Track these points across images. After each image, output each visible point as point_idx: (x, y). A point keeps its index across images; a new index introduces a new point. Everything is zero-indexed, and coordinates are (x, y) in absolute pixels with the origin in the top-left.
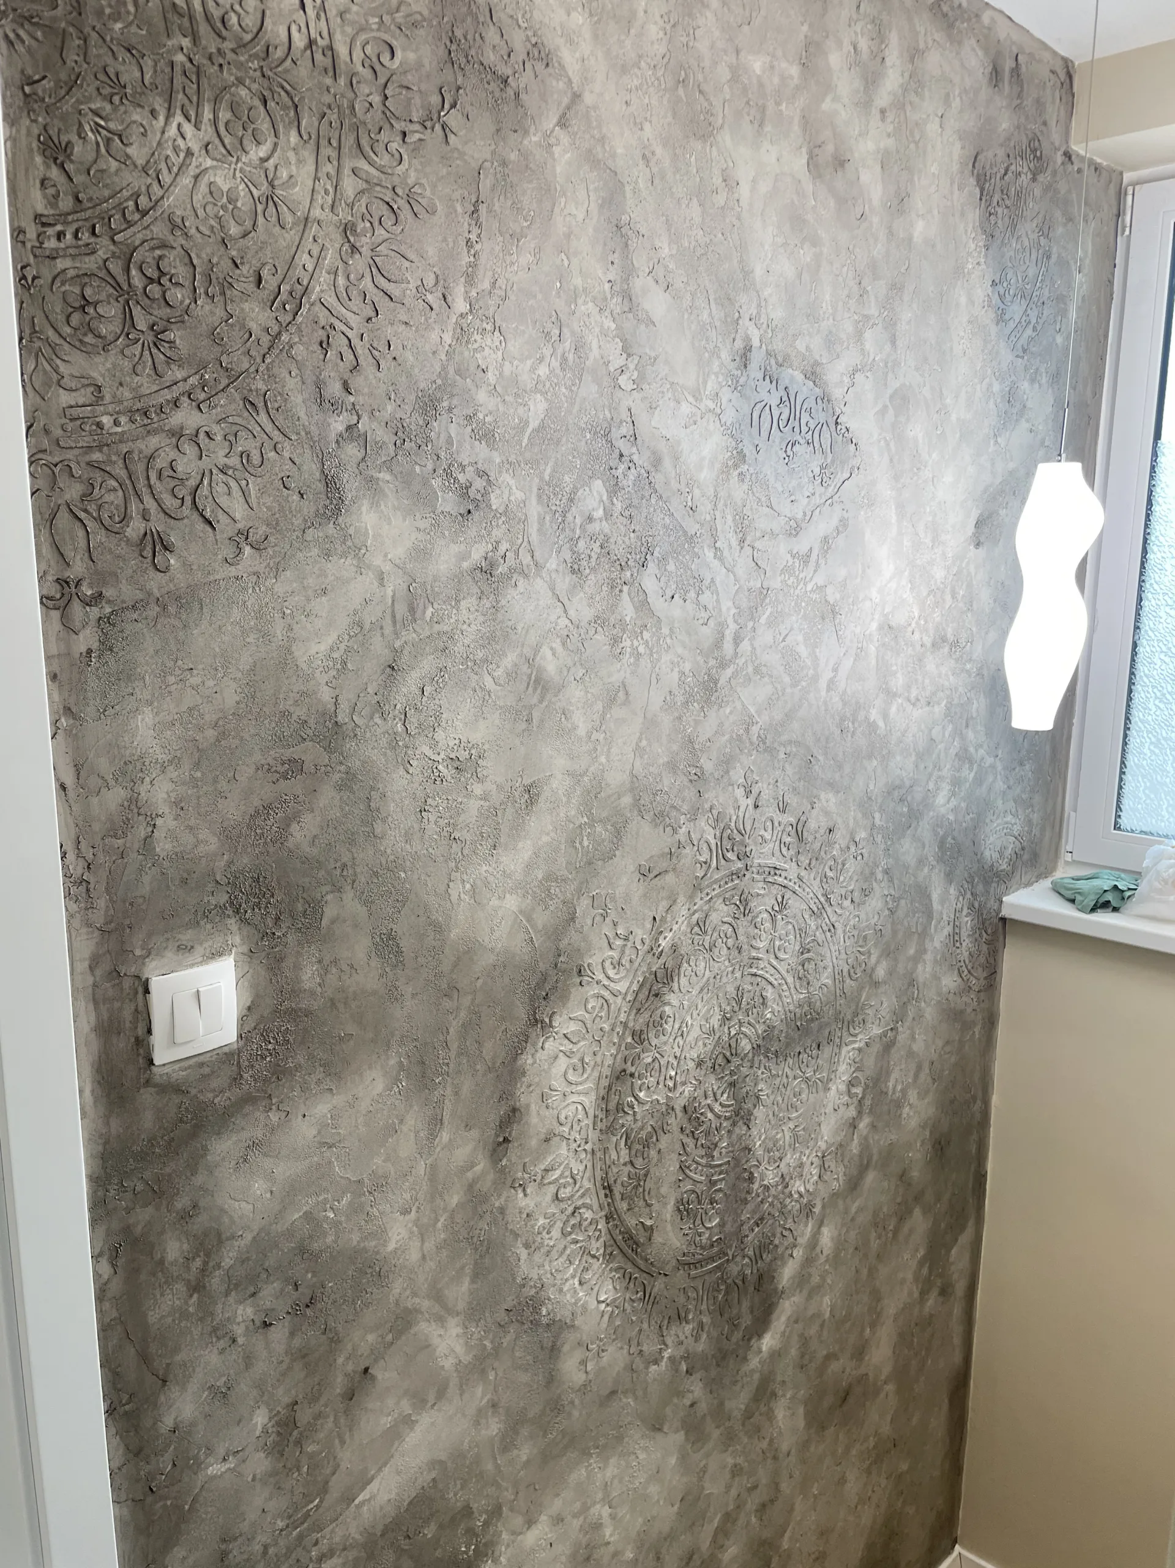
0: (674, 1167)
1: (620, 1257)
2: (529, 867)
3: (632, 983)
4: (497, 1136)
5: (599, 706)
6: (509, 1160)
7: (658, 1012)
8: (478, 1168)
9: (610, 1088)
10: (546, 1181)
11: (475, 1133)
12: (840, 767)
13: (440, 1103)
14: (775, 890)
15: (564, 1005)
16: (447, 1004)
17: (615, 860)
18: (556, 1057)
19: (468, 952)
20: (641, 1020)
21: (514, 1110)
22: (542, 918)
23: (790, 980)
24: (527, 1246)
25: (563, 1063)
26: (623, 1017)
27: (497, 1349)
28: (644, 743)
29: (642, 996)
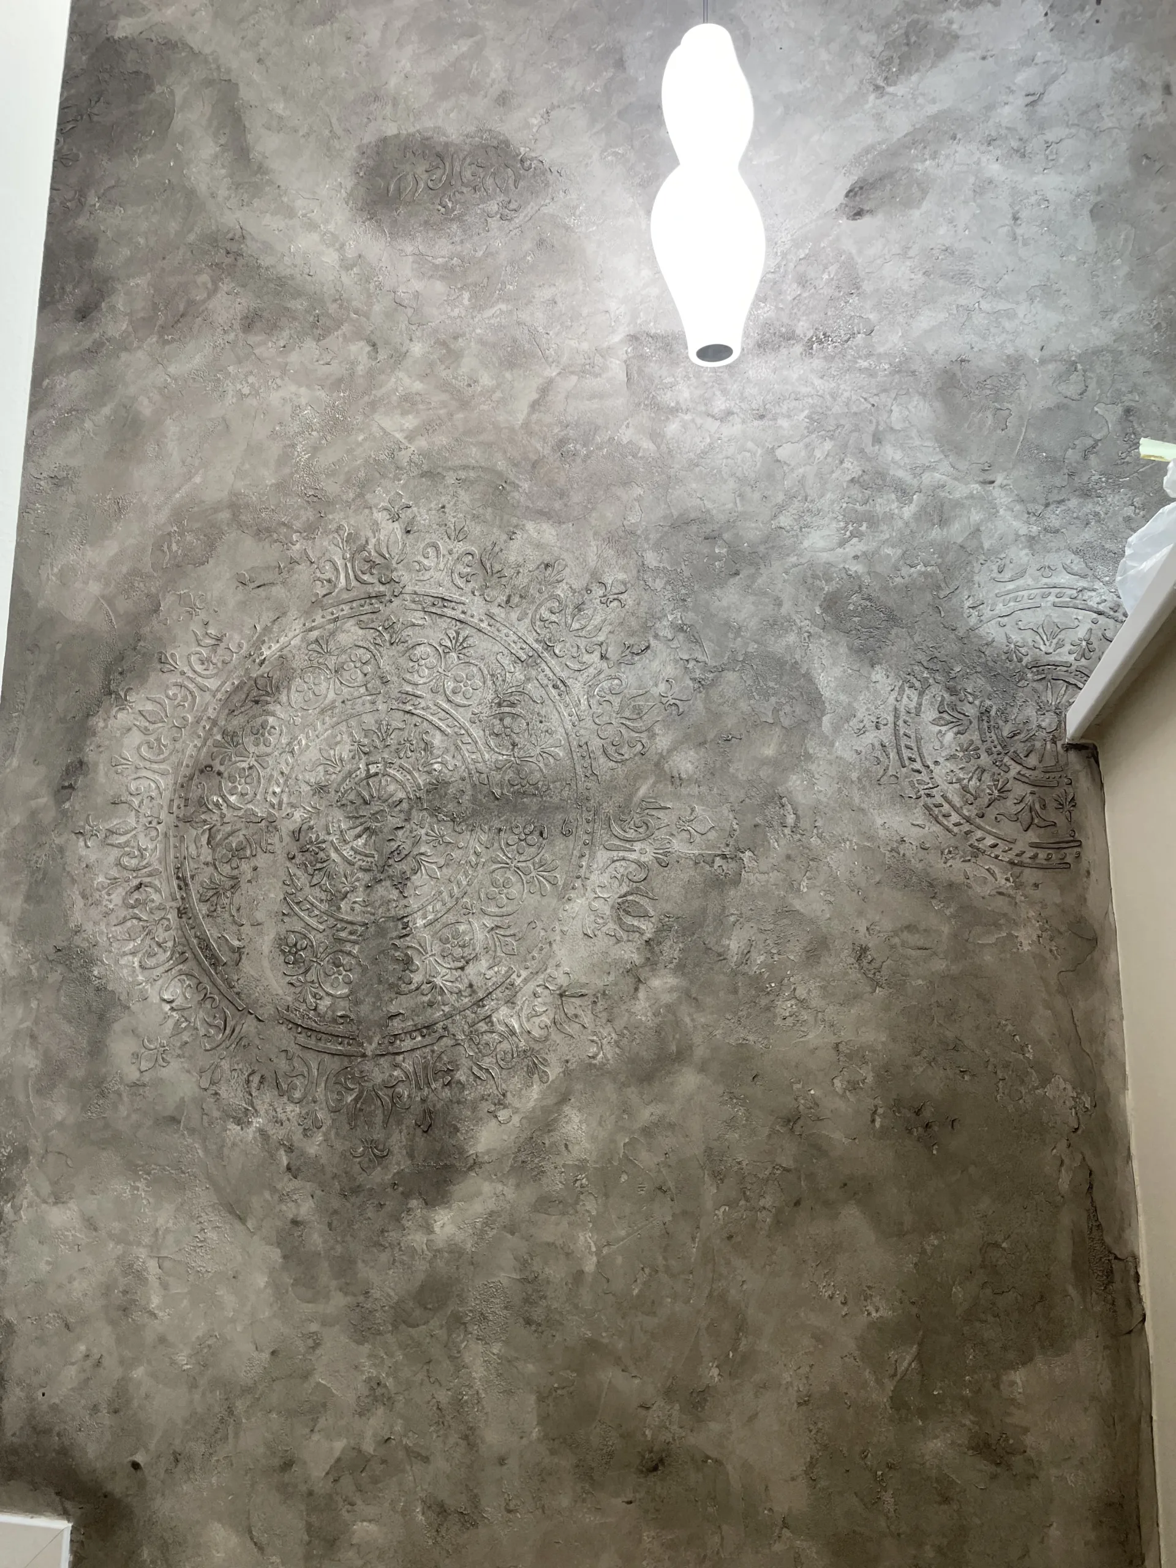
0: (277, 895)
2: (113, 562)
3: (224, 683)
4: (62, 779)
6: (72, 806)
7: (259, 720)
8: (43, 801)
9: (191, 778)
10: (109, 842)
11: (42, 770)
13: (16, 731)
14: (443, 623)
15: (142, 685)
16: (30, 657)
17: (208, 566)
18: (129, 730)
19: (51, 621)
20: (235, 722)
21: (81, 763)
22: (123, 605)
23: (477, 733)
24: (84, 896)
25: (136, 737)
26: (211, 713)
27: (42, 980)
28: (247, 466)
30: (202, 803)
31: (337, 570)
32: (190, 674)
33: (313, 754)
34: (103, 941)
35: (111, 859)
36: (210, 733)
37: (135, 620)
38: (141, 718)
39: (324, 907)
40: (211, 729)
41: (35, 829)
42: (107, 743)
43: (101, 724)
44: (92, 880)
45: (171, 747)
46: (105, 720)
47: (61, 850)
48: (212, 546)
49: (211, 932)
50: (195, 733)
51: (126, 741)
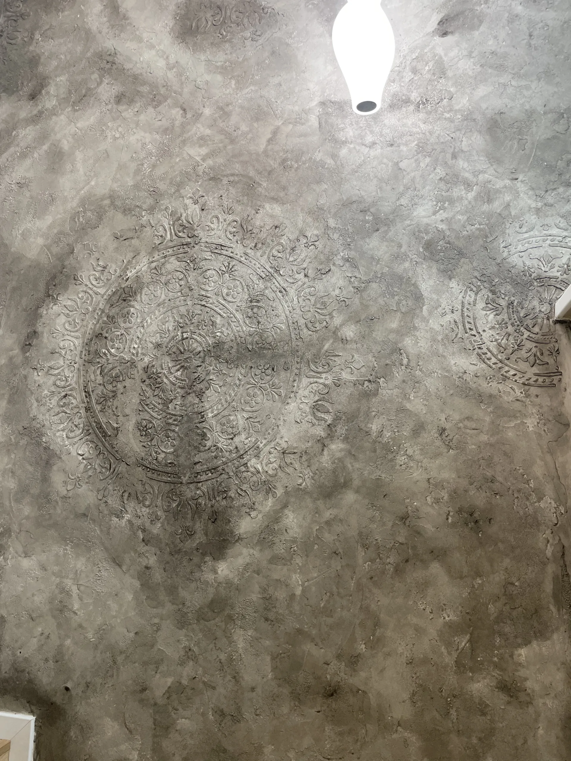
2: (50, 227)
3: (108, 290)
4: (25, 341)
5: (91, 161)
6: (31, 354)
7: (126, 310)
8: (15, 352)
10: (50, 373)
14: (221, 258)
15: (65, 291)
16: (8, 277)
17: (98, 229)
18: (59, 315)
20: (113, 311)
21: (35, 332)
22: (55, 250)
24: (37, 401)
25: (63, 319)
26: (101, 306)
27: (17, 444)
28: (118, 176)
29: (114, 299)
30: (97, 353)
31: (165, 230)
32: (91, 286)
33: (154, 328)
34: (47, 423)
35: (51, 382)
36: (100, 317)
37: (61, 258)
38: (65, 309)
39: (160, 407)
40: (101, 314)
41: (12, 366)
42: (48, 322)
43: (45, 312)
44: (41, 392)
45: (80, 324)
46: (46, 310)
47: (26, 377)
48: (100, 218)
49: (103, 420)
50: (93, 316)
51: (58, 321)
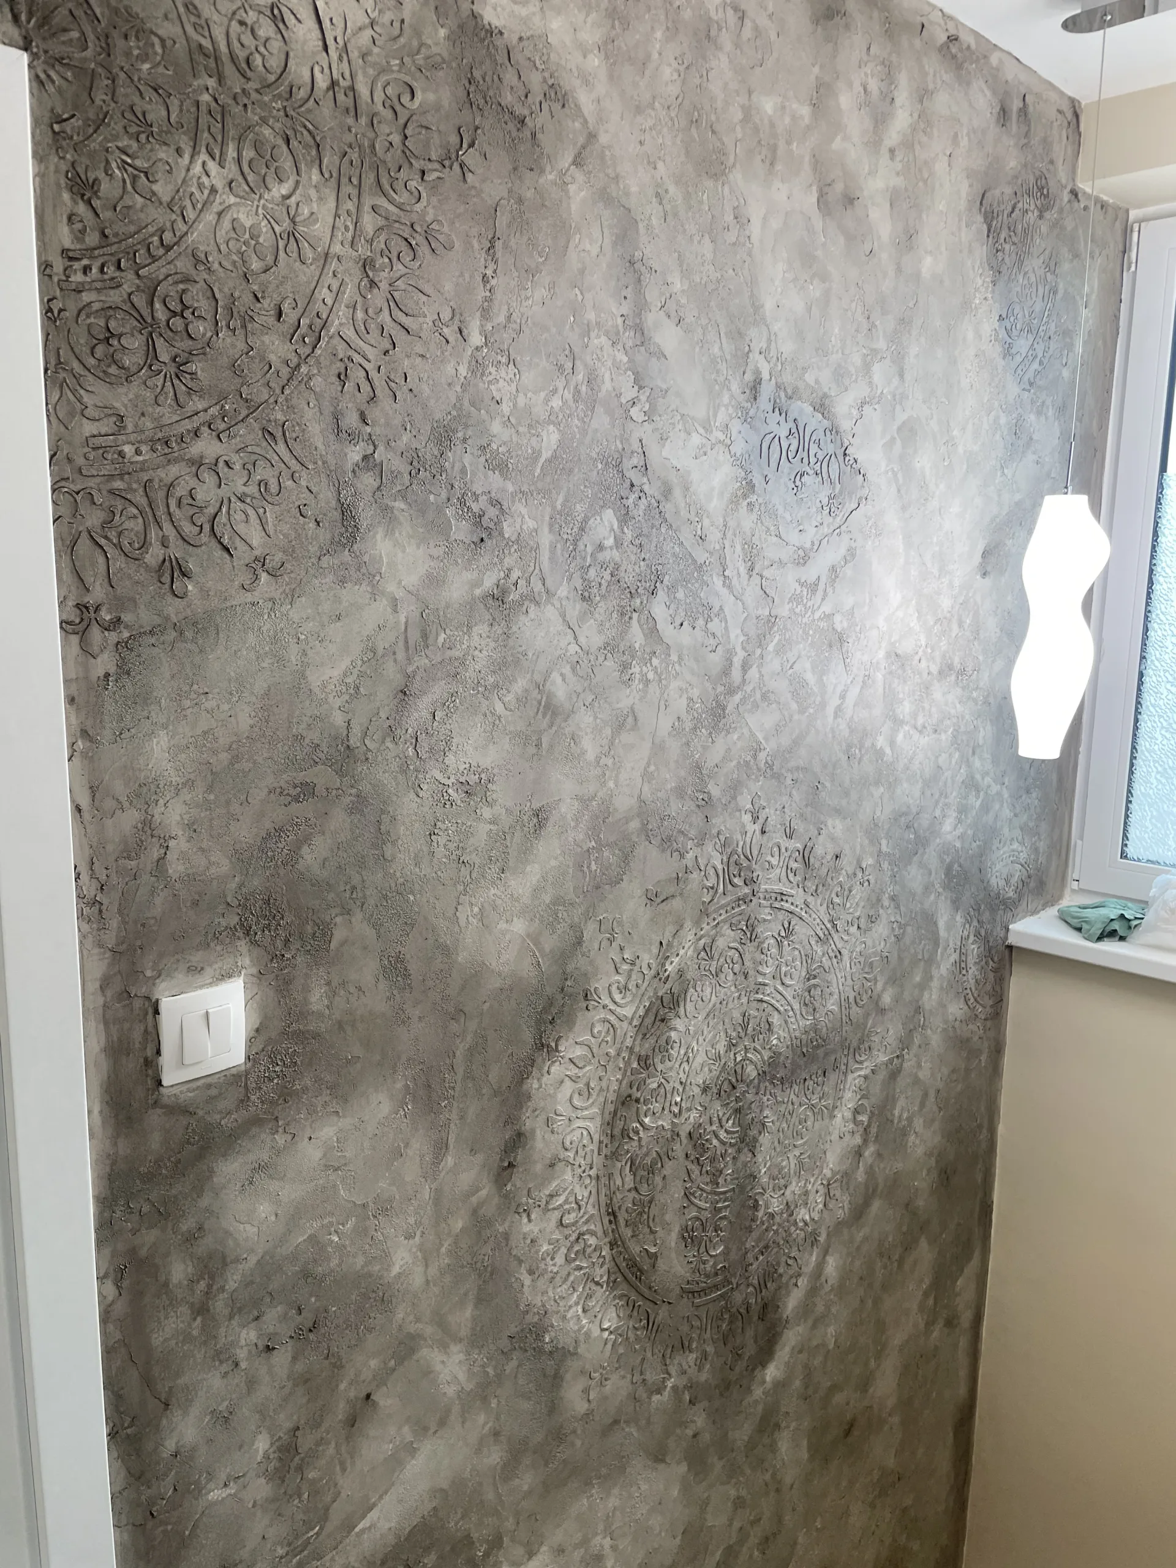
0: (678, 1194)
1: (625, 1285)
2: (537, 891)
3: (638, 1008)
4: (502, 1160)
5: (608, 731)
6: (514, 1185)
7: (665, 1037)
8: (484, 1193)
9: (615, 1113)
10: (551, 1207)
11: (480, 1158)
12: (847, 794)
13: (447, 1125)
14: (781, 915)
15: (570, 1029)
16: (454, 1027)
17: (624, 884)
18: (562, 1082)
19: (476, 975)
20: (647, 1045)
21: (520, 1135)
22: (550, 942)
23: (796, 1006)
24: (531, 1272)
25: (568, 1087)
26: (629, 1042)
27: (499, 1376)
28: (652, 768)
29: (649, 1021)
30: (625, 1134)
31: (718, 875)
32: (612, 1007)
33: (701, 1058)
35: (553, 1223)
36: (628, 1063)
37: (561, 958)
38: (572, 1066)
39: (708, 1188)
40: (629, 1059)
41: (480, 1223)
42: (542, 1104)
43: (536, 1085)
44: (537, 1252)
45: (598, 1088)
46: (539, 1079)
47: (506, 1236)
48: (626, 859)
49: (635, 1249)
50: (617, 1066)
51: (559, 1096)
